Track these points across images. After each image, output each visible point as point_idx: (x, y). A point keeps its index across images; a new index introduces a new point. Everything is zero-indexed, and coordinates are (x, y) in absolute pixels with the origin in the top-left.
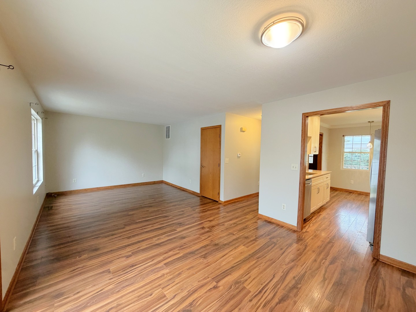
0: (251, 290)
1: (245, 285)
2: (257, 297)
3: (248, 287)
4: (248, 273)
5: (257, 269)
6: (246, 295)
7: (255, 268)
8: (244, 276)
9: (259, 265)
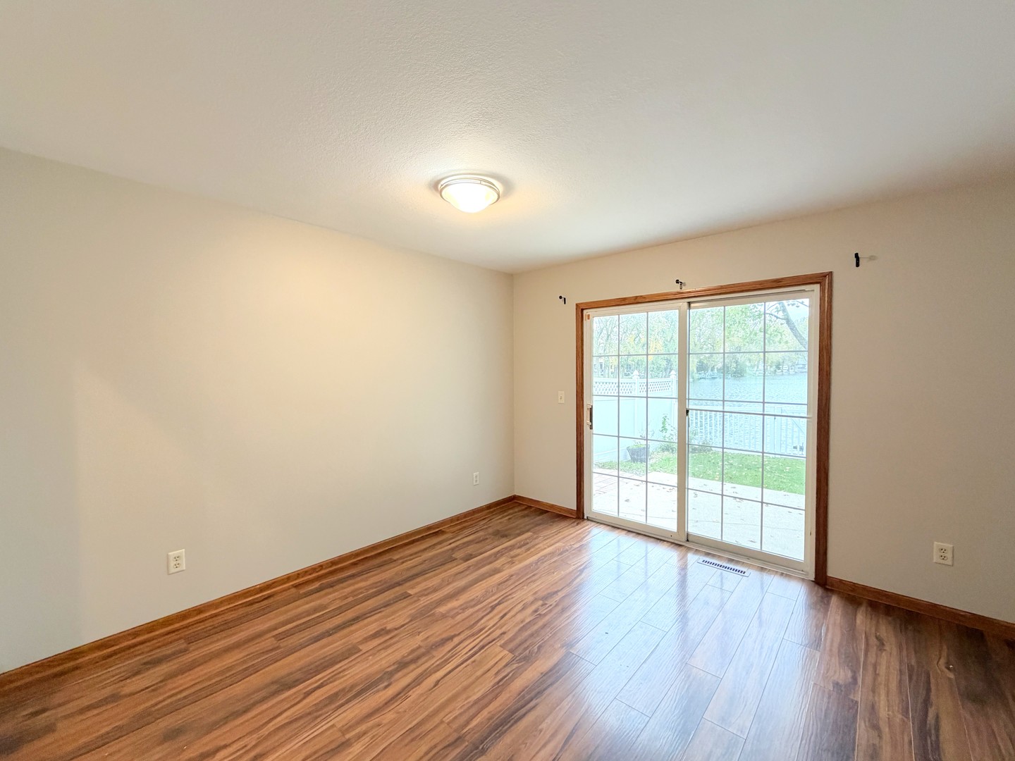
0: (499, 649)
1: (511, 656)
2: (491, 640)
3: (507, 652)
4: (501, 683)
5: (475, 697)
6: (511, 640)
7: (476, 702)
8: (511, 675)
9: (465, 712)
